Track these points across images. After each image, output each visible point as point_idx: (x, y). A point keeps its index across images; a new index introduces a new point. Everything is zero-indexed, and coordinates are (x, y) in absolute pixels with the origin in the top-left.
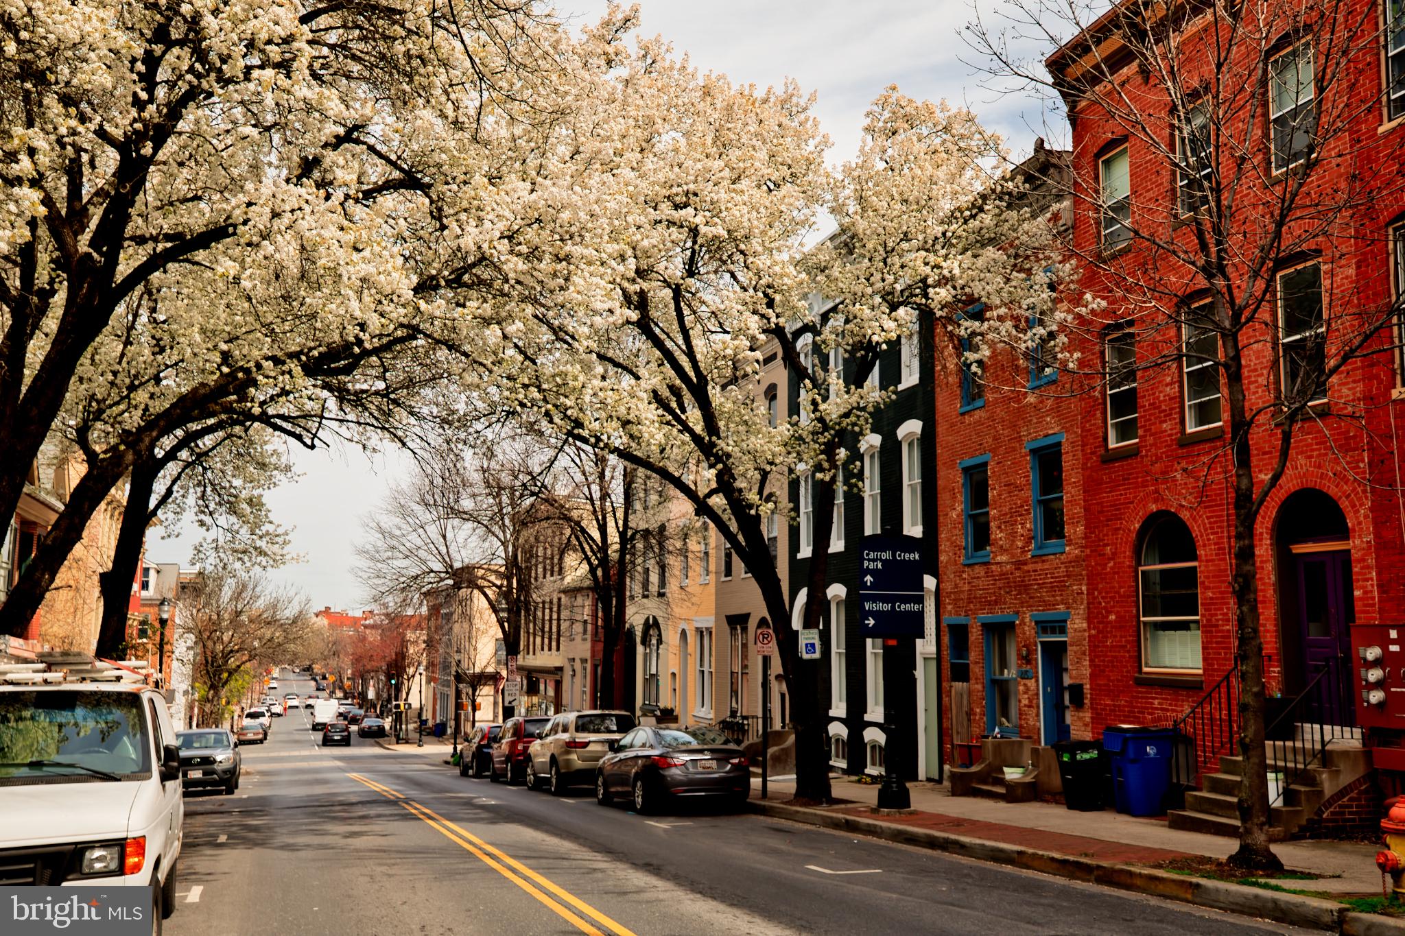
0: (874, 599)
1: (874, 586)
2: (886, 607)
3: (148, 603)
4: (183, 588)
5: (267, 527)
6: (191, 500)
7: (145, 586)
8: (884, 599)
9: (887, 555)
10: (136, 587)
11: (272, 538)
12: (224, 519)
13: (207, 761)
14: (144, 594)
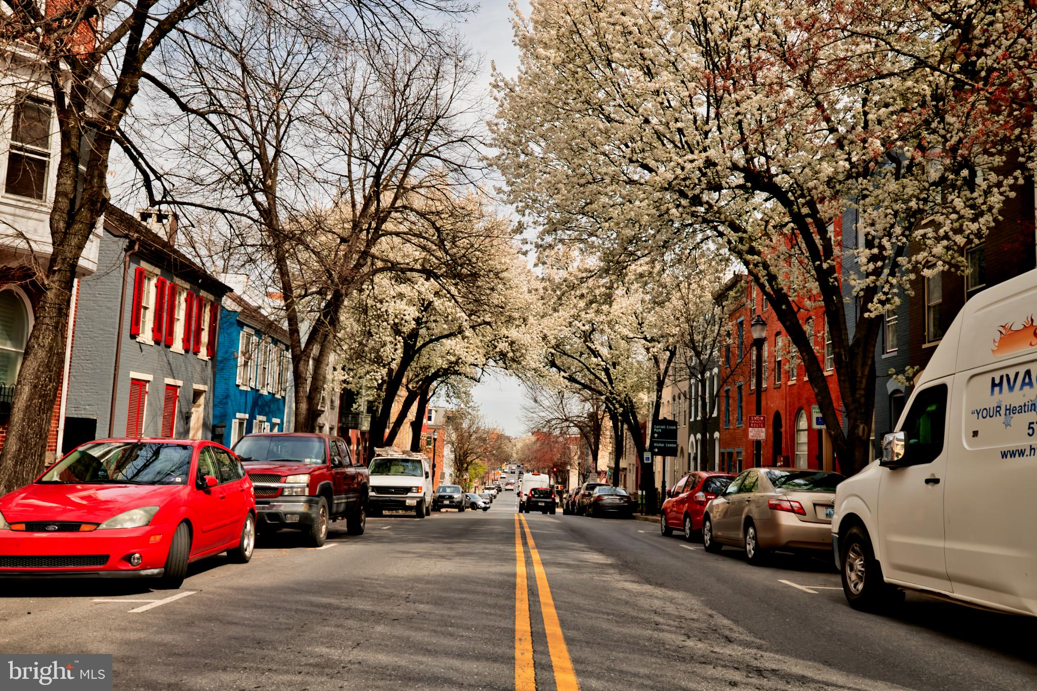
0: (658, 442)
1: (658, 438)
2: (662, 445)
3: (430, 427)
4: (449, 418)
5: (472, 404)
6: (443, 392)
7: (430, 419)
8: (662, 442)
9: (663, 427)
10: (425, 421)
11: (473, 408)
12: (454, 400)
13: (451, 497)
14: (429, 422)
